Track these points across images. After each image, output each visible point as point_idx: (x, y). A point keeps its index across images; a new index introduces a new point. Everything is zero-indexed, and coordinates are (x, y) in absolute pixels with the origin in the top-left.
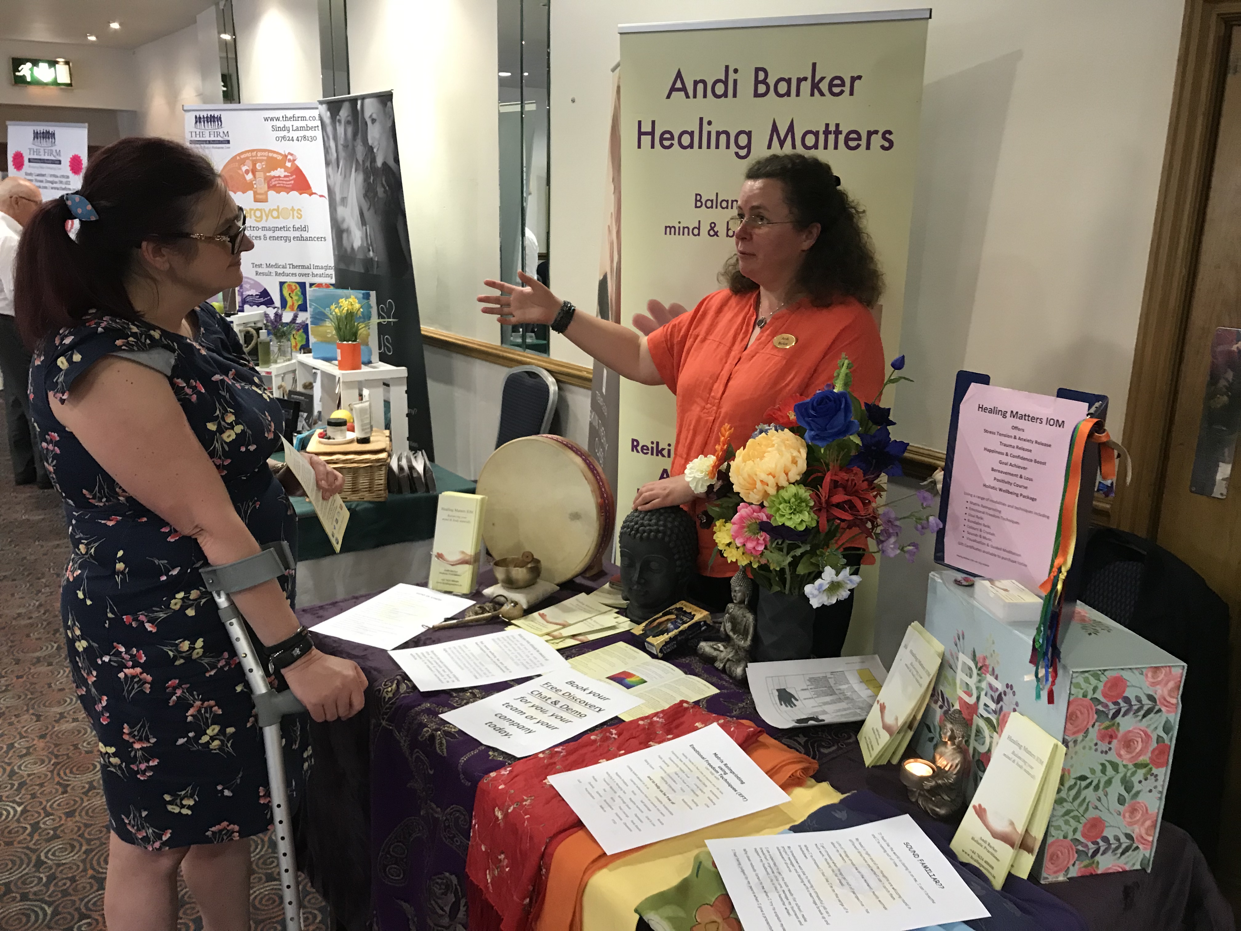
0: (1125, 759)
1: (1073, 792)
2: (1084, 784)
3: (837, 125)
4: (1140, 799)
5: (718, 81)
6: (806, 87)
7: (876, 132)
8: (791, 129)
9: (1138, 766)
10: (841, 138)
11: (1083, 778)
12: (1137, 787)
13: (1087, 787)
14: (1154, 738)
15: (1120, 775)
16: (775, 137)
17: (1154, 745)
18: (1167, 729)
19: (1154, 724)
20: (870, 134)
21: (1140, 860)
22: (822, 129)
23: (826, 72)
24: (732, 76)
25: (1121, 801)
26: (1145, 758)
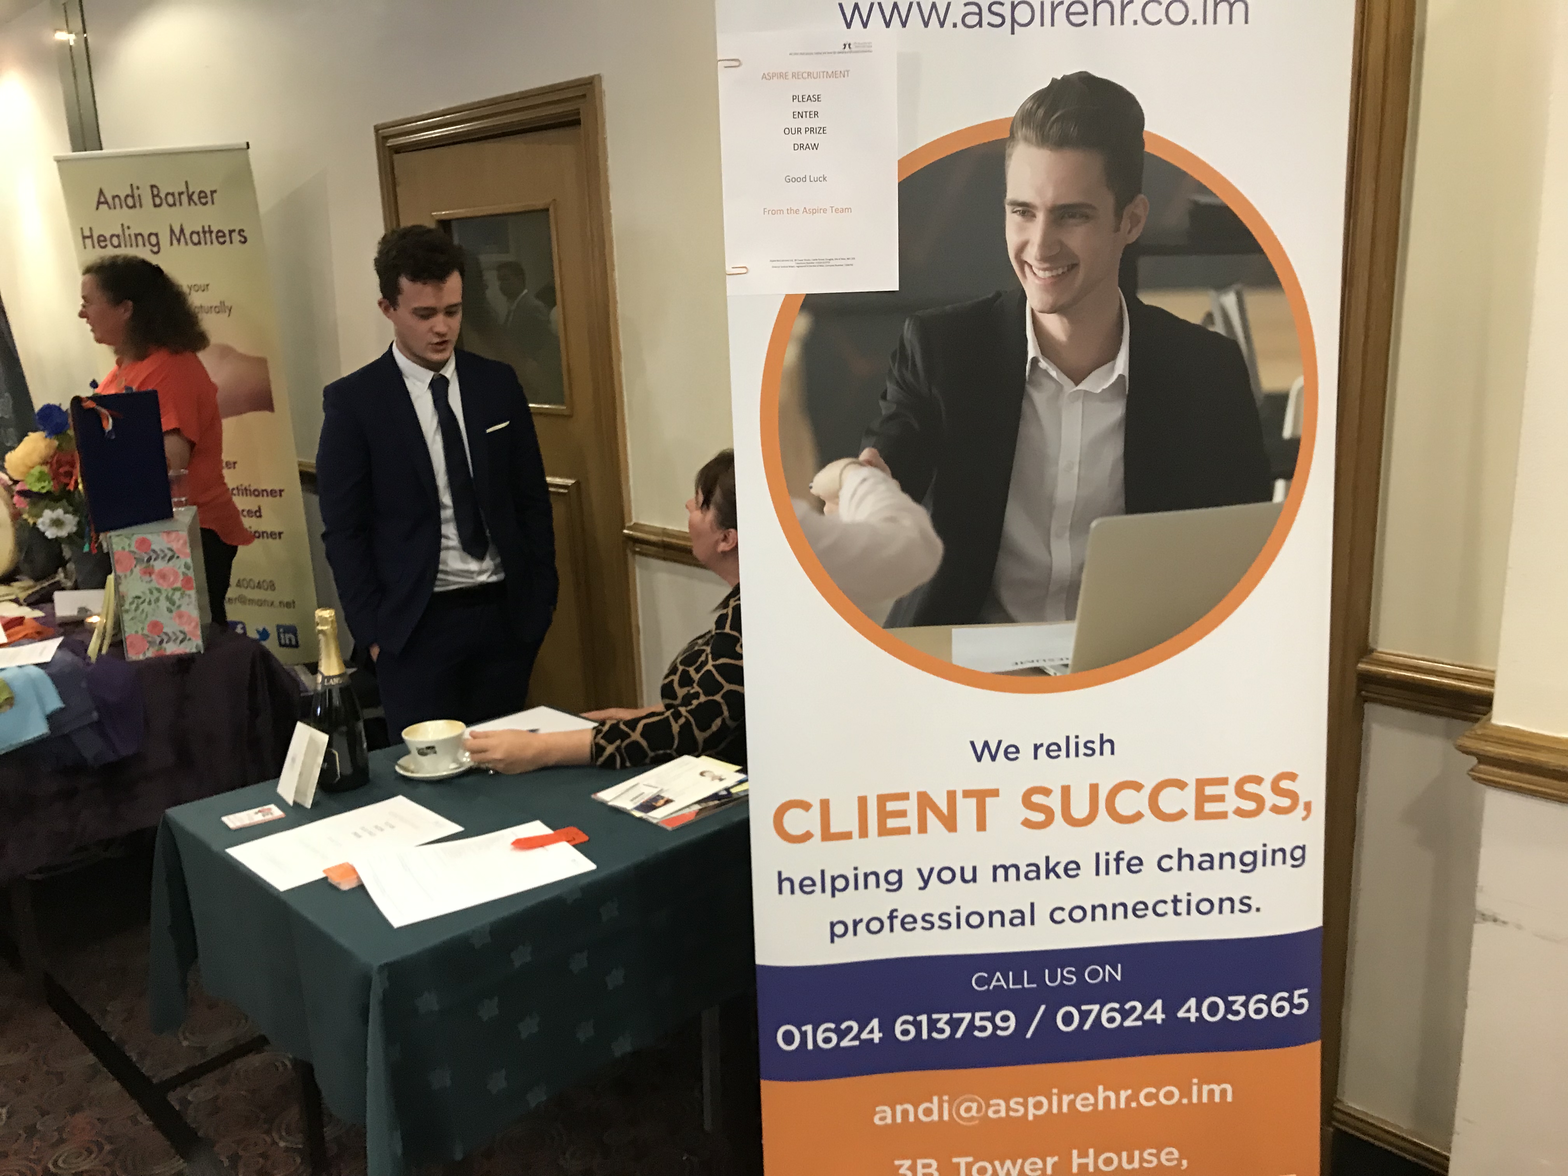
0: (164, 587)
1: (134, 606)
2: (141, 601)
3: (209, 227)
4: (183, 609)
5: (127, 196)
6: (185, 198)
7: (234, 231)
8: (182, 231)
9: (175, 590)
10: (214, 235)
11: (139, 597)
12: (178, 603)
13: (143, 602)
14: (181, 574)
15: (164, 595)
16: (174, 237)
17: (181, 577)
18: (187, 566)
19: (179, 565)
20: (231, 232)
21: (195, 646)
22: (201, 230)
23: (195, 188)
24: (136, 192)
25: (170, 611)
26: (178, 584)
